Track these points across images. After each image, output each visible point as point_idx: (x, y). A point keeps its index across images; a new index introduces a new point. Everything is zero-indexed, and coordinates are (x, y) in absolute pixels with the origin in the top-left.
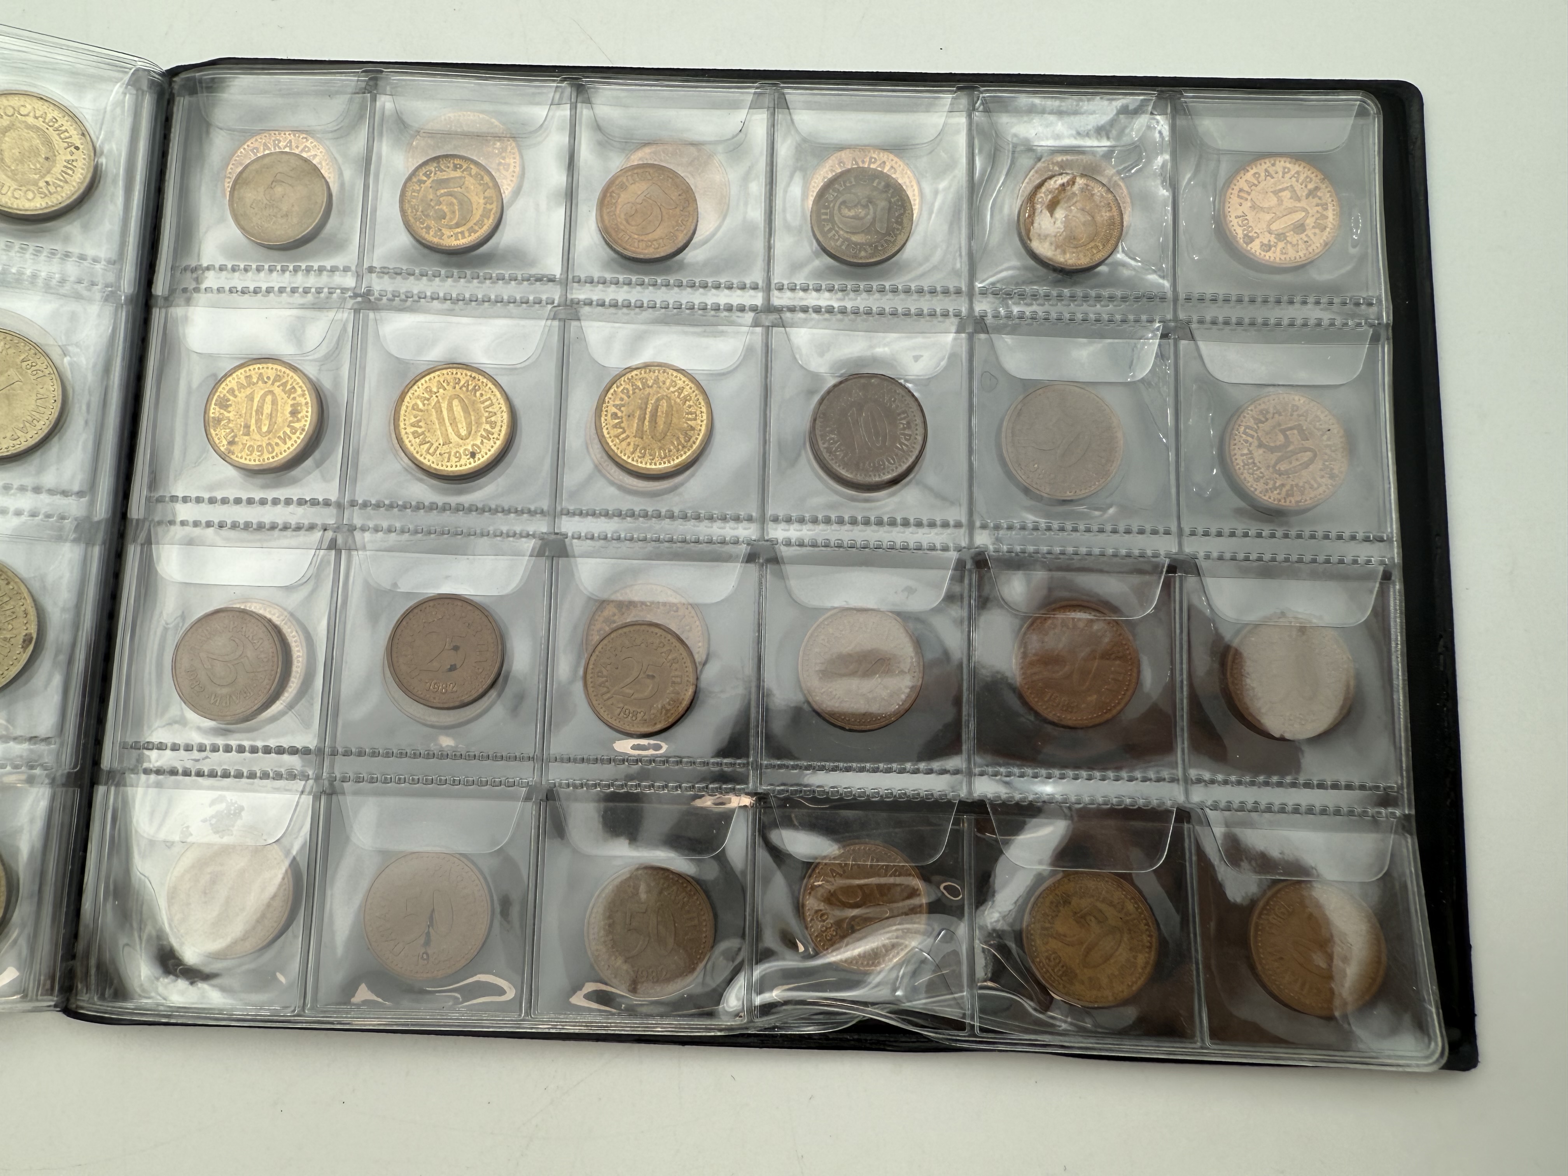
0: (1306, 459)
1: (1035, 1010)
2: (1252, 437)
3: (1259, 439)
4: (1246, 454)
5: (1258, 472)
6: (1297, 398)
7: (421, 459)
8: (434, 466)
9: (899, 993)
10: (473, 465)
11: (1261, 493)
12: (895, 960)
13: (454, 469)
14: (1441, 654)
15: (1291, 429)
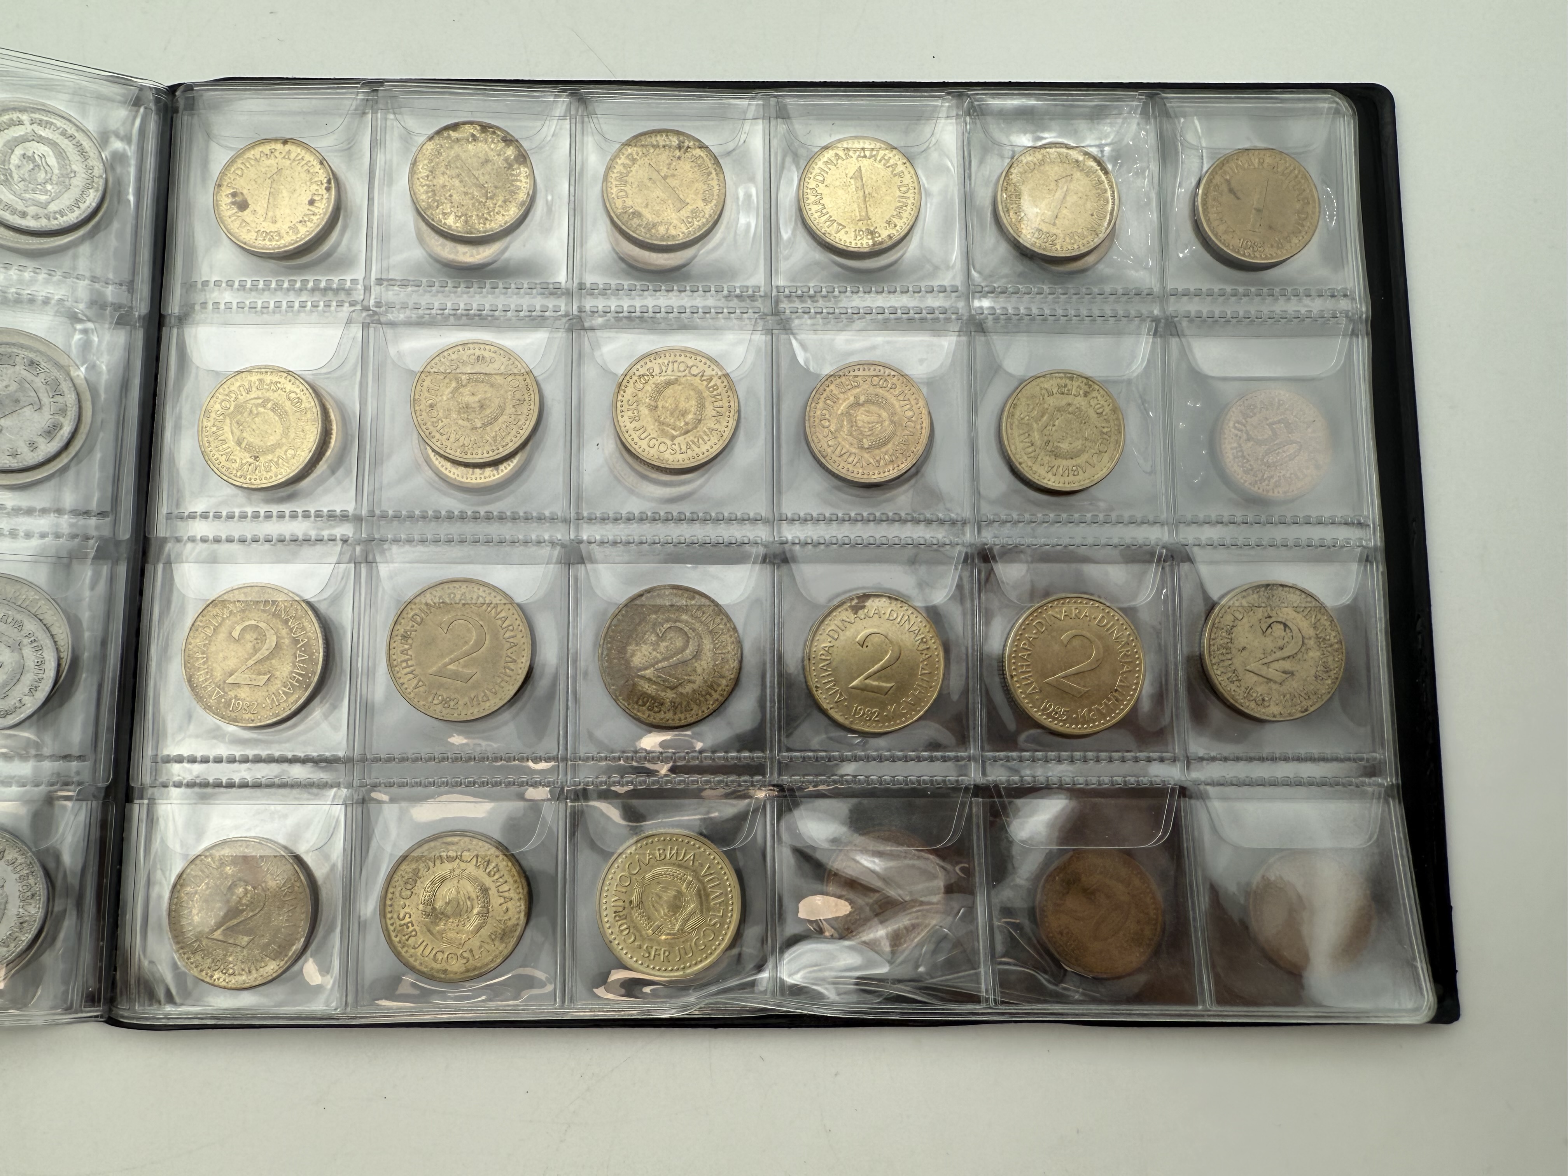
0: (1292, 451)
1: (1049, 981)
2: (1241, 431)
3: (1247, 434)
4: (1236, 448)
5: (1247, 465)
6: (1282, 393)
7: (447, 472)
8: (458, 479)
9: (921, 969)
10: (497, 476)
11: (1250, 484)
12: (916, 940)
13: (479, 481)
14: (1419, 633)
15: (1279, 422)
